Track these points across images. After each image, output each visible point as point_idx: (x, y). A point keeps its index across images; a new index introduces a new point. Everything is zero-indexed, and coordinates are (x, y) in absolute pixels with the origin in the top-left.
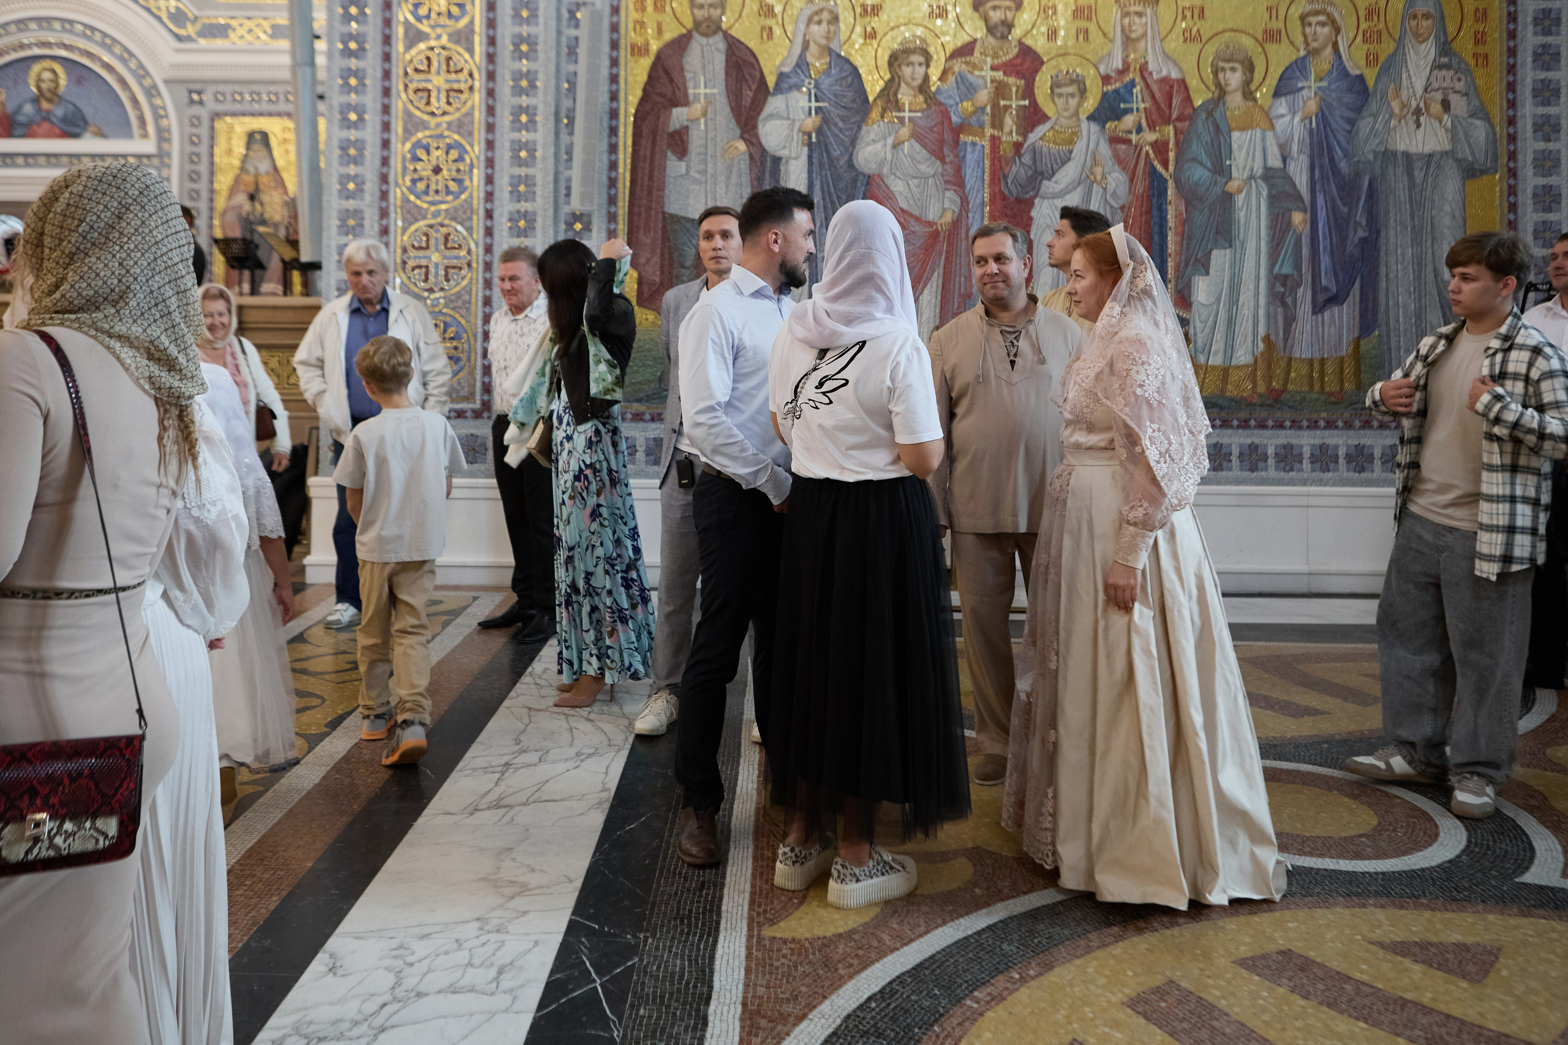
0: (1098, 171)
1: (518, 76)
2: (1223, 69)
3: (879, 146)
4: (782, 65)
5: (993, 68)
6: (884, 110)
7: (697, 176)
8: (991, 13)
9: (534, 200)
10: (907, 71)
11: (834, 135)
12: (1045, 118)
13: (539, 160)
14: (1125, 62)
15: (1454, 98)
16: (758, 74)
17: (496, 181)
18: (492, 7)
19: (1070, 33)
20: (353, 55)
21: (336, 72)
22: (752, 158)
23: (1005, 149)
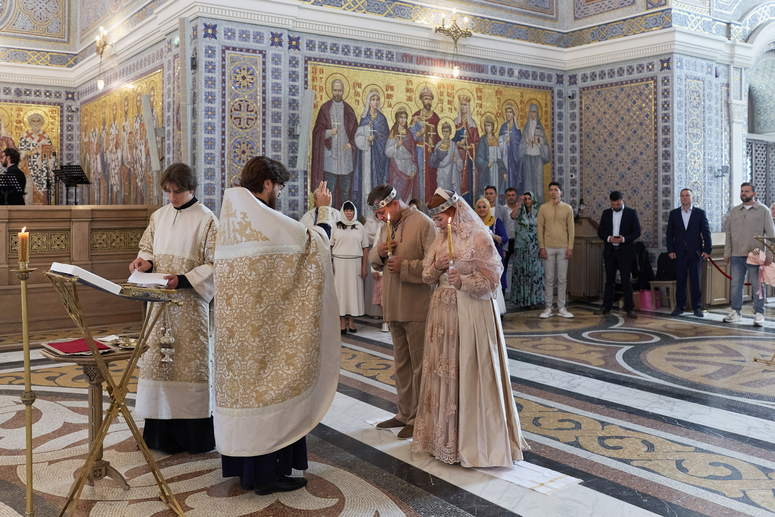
0: (455, 158)
1: (274, 114)
2: (487, 125)
3: (392, 147)
4: (362, 115)
5: (426, 121)
6: (394, 134)
7: (335, 157)
8: (425, 101)
10: (401, 120)
11: (379, 143)
12: (440, 139)
13: (282, 149)
14: (462, 122)
15: (541, 138)
16: (354, 118)
18: (264, 85)
19: (447, 110)
20: (210, 102)
21: (203, 108)
22: (353, 150)
23: (429, 150)
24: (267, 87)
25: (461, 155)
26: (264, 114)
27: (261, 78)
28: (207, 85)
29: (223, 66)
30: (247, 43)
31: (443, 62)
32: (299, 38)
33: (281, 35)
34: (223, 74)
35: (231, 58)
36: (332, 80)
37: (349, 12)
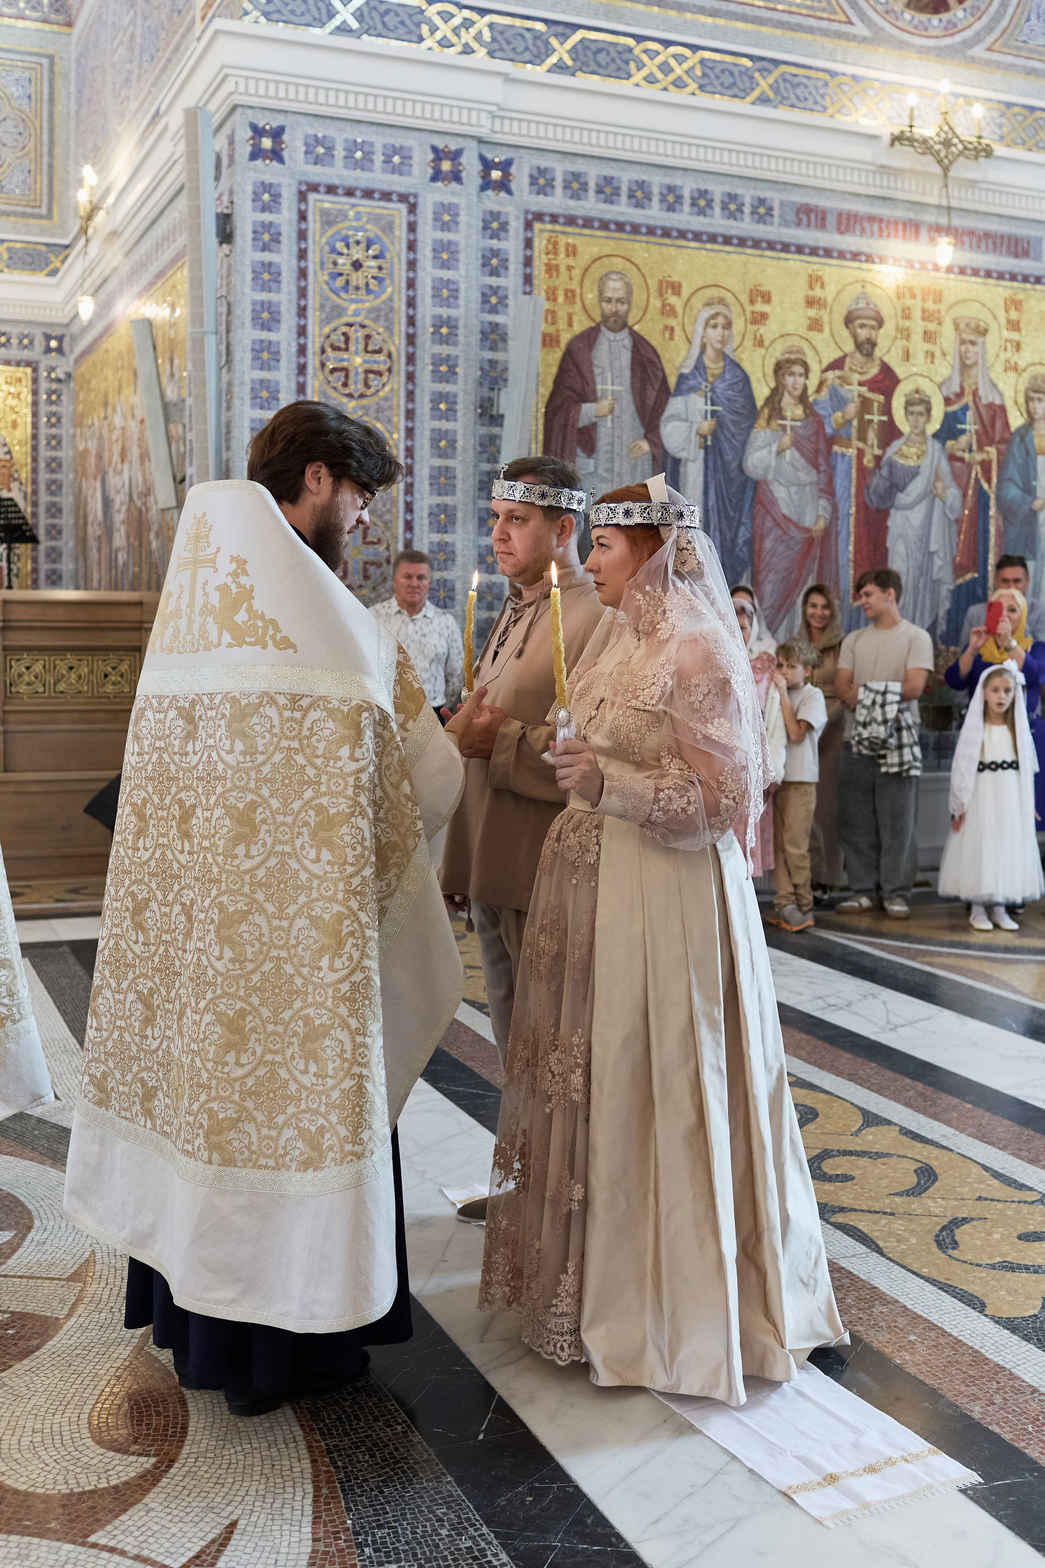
0: (939, 485)
1: (437, 361)
2: (1032, 399)
3: (765, 452)
4: (681, 366)
5: (861, 384)
6: (770, 417)
7: (605, 474)
8: (859, 331)
9: (454, 493)
10: (789, 380)
11: (727, 439)
12: (898, 434)
13: (459, 451)
14: (962, 388)
16: (660, 374)
17: (416, 471)
18: (411, 284)
19: (921, 356)
20: (266, 326)
21: (248, 344)
22: (654, 459)
23: (868, 461)
24: (419, 288)
25: (956, 476)
26: (411, 359)
27: (404, 267)
28: (260, 284)
29: (302, 235)
30: (365, 175)
31: (912, 228)
32: (508, 163)
33: (458, 153)
34: (302, 254)
35: (324, 213)
36: (597, 276)
37: (652, 92)
